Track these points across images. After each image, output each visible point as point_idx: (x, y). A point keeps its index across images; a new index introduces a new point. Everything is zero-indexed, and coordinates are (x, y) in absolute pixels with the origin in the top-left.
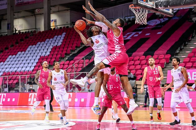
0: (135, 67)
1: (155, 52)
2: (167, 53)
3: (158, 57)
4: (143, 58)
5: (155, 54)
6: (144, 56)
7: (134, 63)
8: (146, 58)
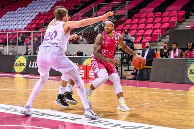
0: (138, 27)
1: (168, 8)
2: (182, 8)
3: (170, 14)
4: (152, 15)
5: (166, 10)
6: (153, 13)
7: (139, 21)
8: (154, 15)
